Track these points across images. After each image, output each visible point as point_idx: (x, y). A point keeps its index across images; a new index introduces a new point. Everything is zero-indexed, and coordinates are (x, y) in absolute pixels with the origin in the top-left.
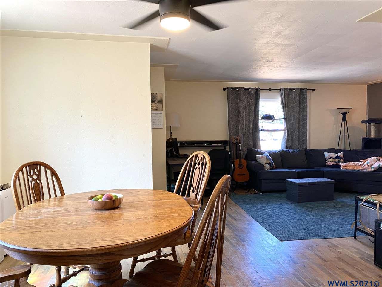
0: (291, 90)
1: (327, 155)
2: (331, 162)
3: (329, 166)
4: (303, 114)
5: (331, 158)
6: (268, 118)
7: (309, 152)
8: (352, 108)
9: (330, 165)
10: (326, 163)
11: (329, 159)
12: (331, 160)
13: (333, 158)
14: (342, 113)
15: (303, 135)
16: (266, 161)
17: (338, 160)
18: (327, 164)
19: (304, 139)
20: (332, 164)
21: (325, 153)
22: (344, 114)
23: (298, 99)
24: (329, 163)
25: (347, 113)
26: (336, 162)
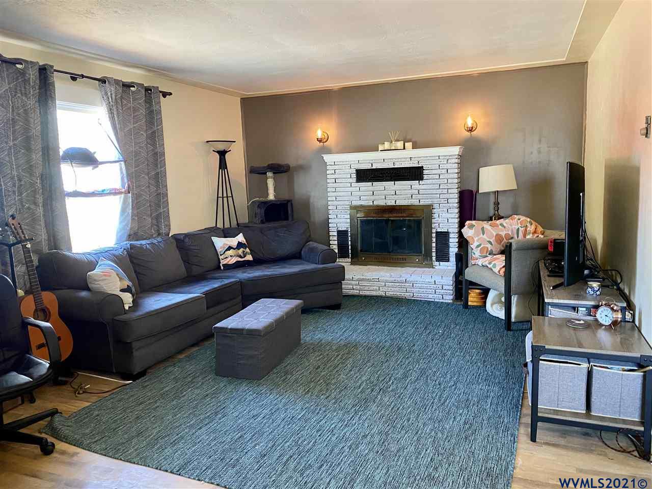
0: (127, 86)
1: (220, 243)
2: (231, 256)
3: (228, 267)
4: (153, 150)
5: (230, 248)
6: (85, 158)
7: (183, 241)
8: (235, 142)
9: (230, 263)
10: (221, 261)
11: (227, 250)
12: (231, 252)
13: (234, 249)
14: (218, 152)
15: (160, 201)
16: (119, 283)
17: (244, 252)
18: (223, 262)
19: (162, 211)
20: (233, 260)
21: (215, 240)
22: (222, 154)
23: (143, 111)
24: (228, 260)
25: (227, 152)
26: (241, 257)
